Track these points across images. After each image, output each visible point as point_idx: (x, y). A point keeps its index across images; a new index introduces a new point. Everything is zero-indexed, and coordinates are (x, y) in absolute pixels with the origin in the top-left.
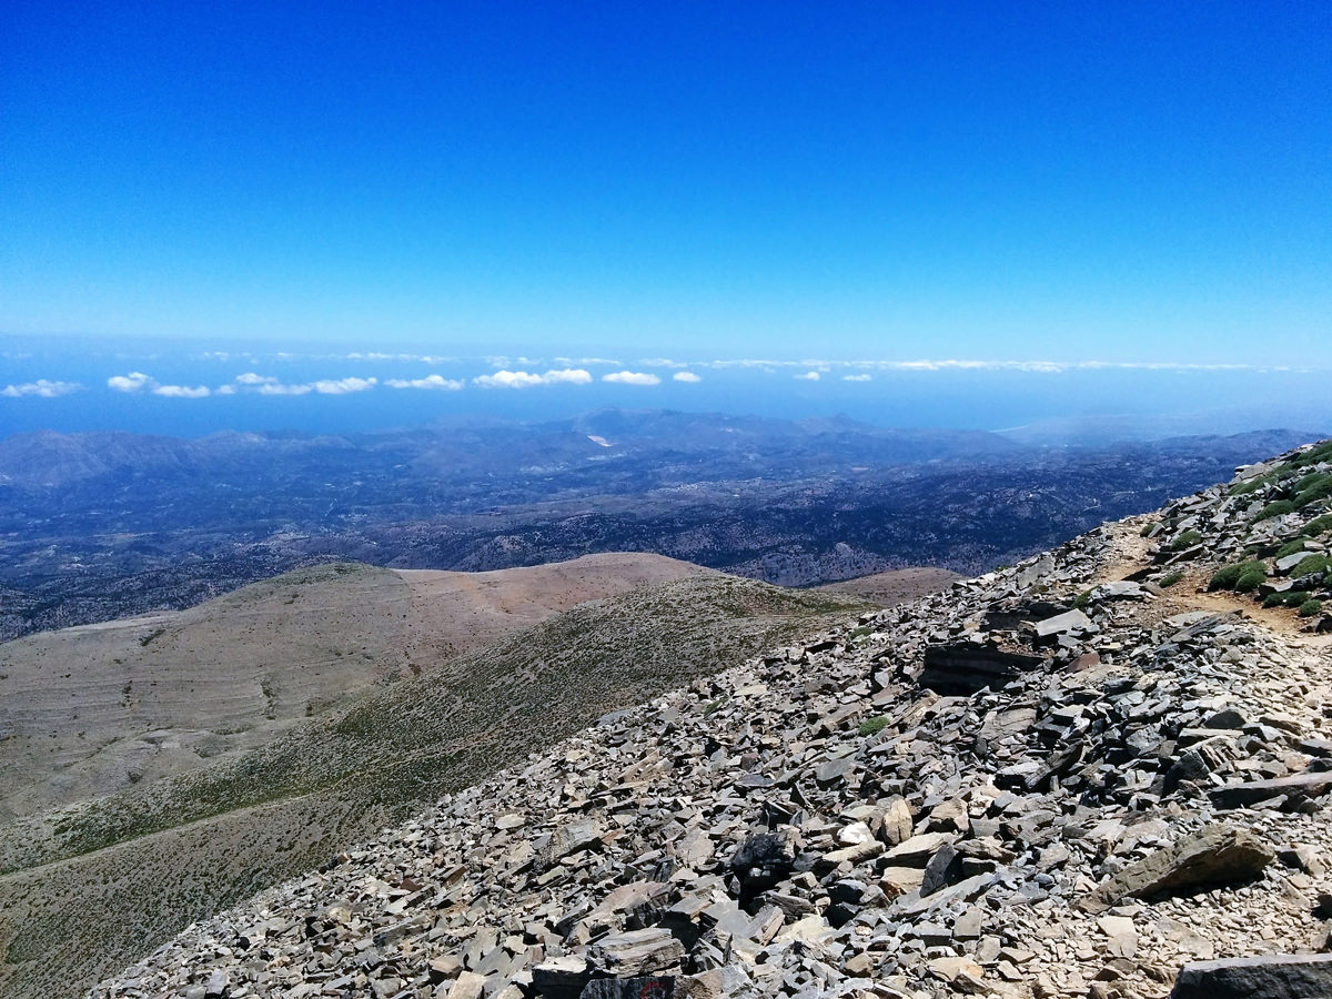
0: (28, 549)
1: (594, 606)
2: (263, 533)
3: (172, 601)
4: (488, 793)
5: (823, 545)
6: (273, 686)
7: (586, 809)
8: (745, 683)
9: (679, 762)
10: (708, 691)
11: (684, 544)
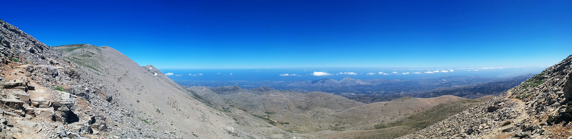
0: (372, 93)
1: (444, 103)
2: (399, 92)
3: (388, 100)
4: (434, 126)
5: (475, 93)
6: (400, 112)
7: (448, 127)
8: (467, 113)
9: (459, 122)
10: (462, 114)
11: (456, 94)
